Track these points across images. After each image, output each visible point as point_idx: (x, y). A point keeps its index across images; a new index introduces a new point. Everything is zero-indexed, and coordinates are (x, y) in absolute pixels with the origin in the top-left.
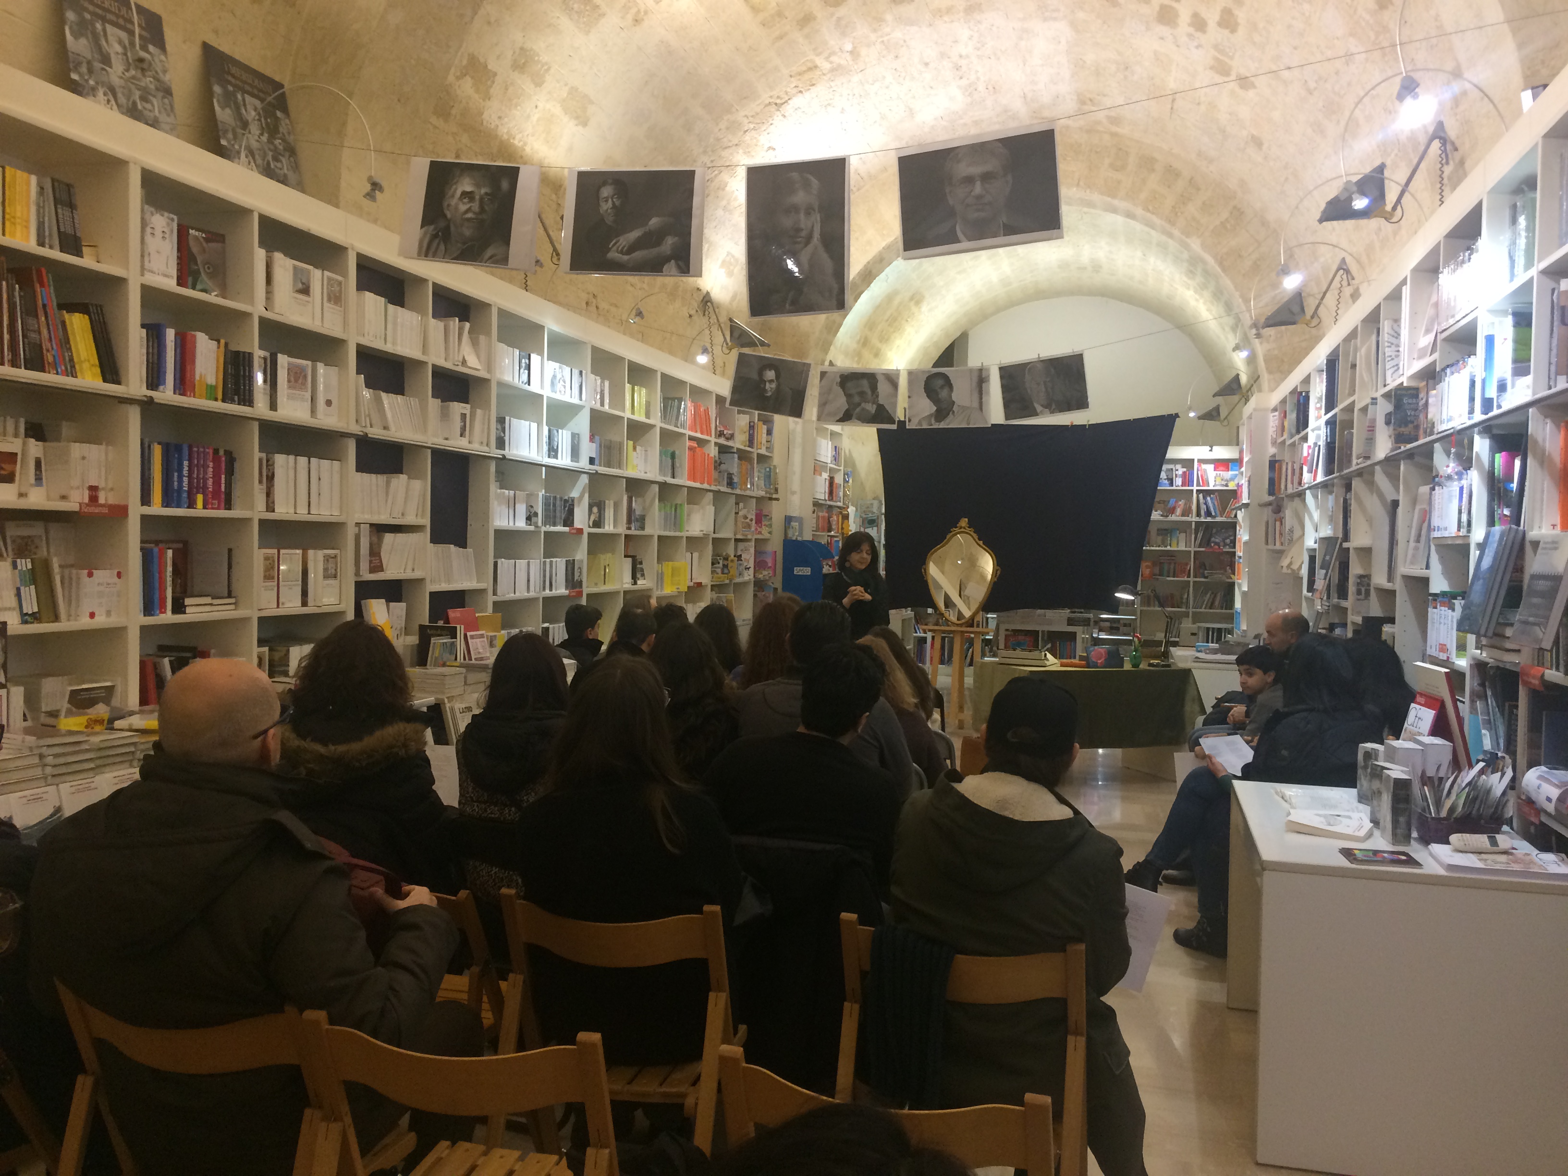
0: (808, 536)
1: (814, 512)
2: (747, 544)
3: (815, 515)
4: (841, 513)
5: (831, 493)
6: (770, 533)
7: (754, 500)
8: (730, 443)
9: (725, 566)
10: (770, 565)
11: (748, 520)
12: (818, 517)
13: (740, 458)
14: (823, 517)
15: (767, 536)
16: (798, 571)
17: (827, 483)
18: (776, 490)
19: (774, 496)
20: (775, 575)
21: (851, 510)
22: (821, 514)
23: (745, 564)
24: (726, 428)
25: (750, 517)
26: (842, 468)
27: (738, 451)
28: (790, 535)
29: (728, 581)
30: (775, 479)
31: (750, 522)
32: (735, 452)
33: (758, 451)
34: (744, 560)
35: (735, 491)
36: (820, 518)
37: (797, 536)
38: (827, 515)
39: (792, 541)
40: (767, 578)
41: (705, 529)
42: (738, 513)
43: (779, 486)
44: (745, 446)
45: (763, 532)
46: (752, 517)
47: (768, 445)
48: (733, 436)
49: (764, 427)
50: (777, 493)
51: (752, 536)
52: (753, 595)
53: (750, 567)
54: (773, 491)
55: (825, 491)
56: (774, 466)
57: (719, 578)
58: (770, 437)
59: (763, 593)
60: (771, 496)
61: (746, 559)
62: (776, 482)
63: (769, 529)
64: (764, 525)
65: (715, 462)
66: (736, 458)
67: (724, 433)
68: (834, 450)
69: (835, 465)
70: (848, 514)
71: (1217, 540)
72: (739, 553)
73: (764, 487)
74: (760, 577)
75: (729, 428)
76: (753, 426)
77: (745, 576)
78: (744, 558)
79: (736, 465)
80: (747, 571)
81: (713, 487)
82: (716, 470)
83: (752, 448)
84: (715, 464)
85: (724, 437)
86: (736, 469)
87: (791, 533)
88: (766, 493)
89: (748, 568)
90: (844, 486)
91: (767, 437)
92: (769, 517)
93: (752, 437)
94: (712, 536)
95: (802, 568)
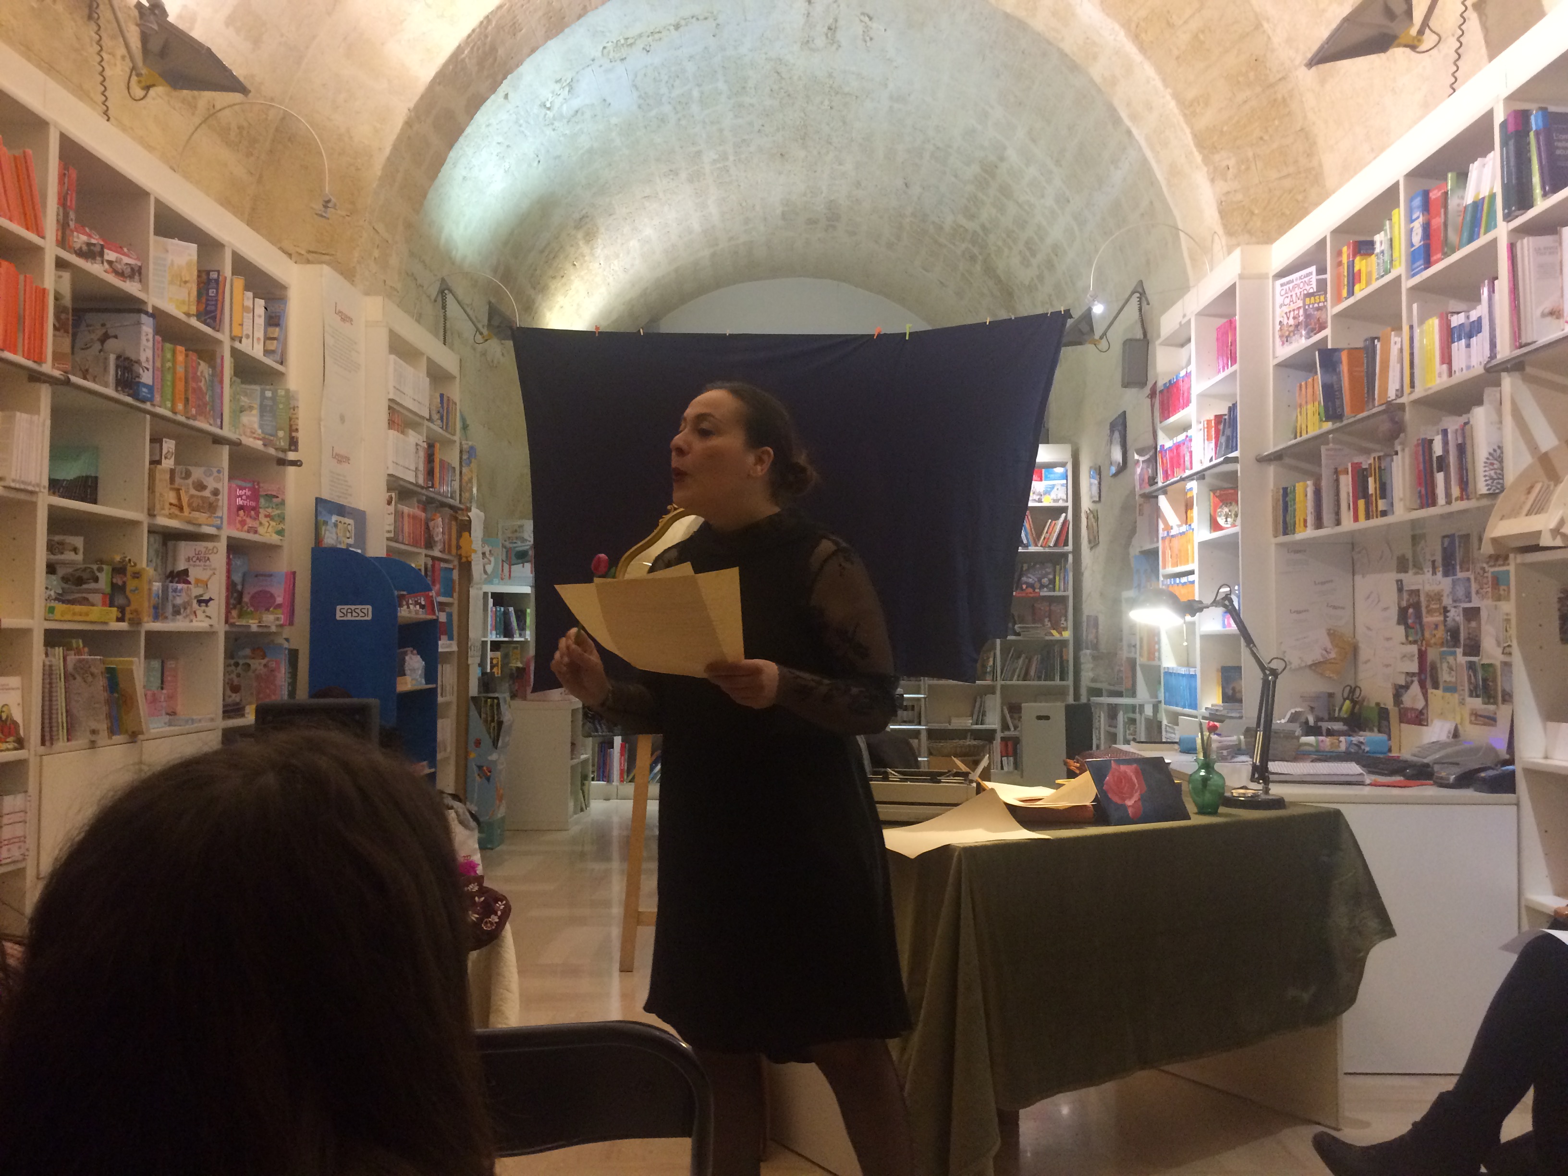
0: (376, 548)
1: (389, 503)
2: (201, 546)
3: (391, 508)
4: (456, 519)
5: (430, 474)
6: (280, 533)
7: (225, 450)
8: (132, 287)
9: (117, 589)
10: (279, 600)
11: (207, 493)
12: (399, 515)
13: (157, 331)
14: (414, 518)
15: (275, 539)
16: (344, 613)
17: (422, 454)
18: (293, 444)
19: (292, 456)
20: (291, 623)
21: (476, 515)
22: (406, 510)
23: (196, 591)
24: (119, 249)
25: (211, 484)
26: (457, 438)
27: (158, 315)
28: (330, 539)
29: (123, 626)
30: (290, 419)
31: (212, 498)
32: (147, 313)
33: (237, 345)
34: (189, 583)
35: (148, 406)
36: (406, 519)
37: (349, 545)
38: (423, 515)
39: (334, 551)
40: (273, 629)
41: (13, 476)
42: (159, 462)
43: (302, 436)
44: (188, 315)
45: (261, 530)
46: (219, 486)
47: (272, 345)
48: (140, 274)
49: (262, 302)
50: (296, 450)
51: (219, 528)
52: (227, 666)
53: (211, 599)
54: (283, 444)
55: (416, 469)
56: (287, 391)
57: (87, 614)
58: (277, 329)
59: (264, 661)
60: (281, 455)
61: (198, 581)
62: (294, 427)
63: (273, 523)
64: (266, 516)
65: (59, 310)
66: (147, 328)
67: (106, 257)
68: (439, 400)
69: (442, 428)
70: (470, 521)
71: (1030, 580)
72: (181, 566)
73: (260, 431)
74: (254, 625)
75: (125, 250)
76: (217, 281)
77: (194, 619)
78: (191, 579)
79: (150, 344)
80: (203, 608)
81: (47, 368)
82: (67, 332)
83: (214, 328)
84: (63, 316)
85: (105, 264)
86: (149, 353)
87: (334, 537)
88: (265, 445)
89: (203, 602)
90: (461, 473)
91: (271, 329)
92: (275, 500)
93: (216, 305)
94: (46, 500)
95: (353, 607)
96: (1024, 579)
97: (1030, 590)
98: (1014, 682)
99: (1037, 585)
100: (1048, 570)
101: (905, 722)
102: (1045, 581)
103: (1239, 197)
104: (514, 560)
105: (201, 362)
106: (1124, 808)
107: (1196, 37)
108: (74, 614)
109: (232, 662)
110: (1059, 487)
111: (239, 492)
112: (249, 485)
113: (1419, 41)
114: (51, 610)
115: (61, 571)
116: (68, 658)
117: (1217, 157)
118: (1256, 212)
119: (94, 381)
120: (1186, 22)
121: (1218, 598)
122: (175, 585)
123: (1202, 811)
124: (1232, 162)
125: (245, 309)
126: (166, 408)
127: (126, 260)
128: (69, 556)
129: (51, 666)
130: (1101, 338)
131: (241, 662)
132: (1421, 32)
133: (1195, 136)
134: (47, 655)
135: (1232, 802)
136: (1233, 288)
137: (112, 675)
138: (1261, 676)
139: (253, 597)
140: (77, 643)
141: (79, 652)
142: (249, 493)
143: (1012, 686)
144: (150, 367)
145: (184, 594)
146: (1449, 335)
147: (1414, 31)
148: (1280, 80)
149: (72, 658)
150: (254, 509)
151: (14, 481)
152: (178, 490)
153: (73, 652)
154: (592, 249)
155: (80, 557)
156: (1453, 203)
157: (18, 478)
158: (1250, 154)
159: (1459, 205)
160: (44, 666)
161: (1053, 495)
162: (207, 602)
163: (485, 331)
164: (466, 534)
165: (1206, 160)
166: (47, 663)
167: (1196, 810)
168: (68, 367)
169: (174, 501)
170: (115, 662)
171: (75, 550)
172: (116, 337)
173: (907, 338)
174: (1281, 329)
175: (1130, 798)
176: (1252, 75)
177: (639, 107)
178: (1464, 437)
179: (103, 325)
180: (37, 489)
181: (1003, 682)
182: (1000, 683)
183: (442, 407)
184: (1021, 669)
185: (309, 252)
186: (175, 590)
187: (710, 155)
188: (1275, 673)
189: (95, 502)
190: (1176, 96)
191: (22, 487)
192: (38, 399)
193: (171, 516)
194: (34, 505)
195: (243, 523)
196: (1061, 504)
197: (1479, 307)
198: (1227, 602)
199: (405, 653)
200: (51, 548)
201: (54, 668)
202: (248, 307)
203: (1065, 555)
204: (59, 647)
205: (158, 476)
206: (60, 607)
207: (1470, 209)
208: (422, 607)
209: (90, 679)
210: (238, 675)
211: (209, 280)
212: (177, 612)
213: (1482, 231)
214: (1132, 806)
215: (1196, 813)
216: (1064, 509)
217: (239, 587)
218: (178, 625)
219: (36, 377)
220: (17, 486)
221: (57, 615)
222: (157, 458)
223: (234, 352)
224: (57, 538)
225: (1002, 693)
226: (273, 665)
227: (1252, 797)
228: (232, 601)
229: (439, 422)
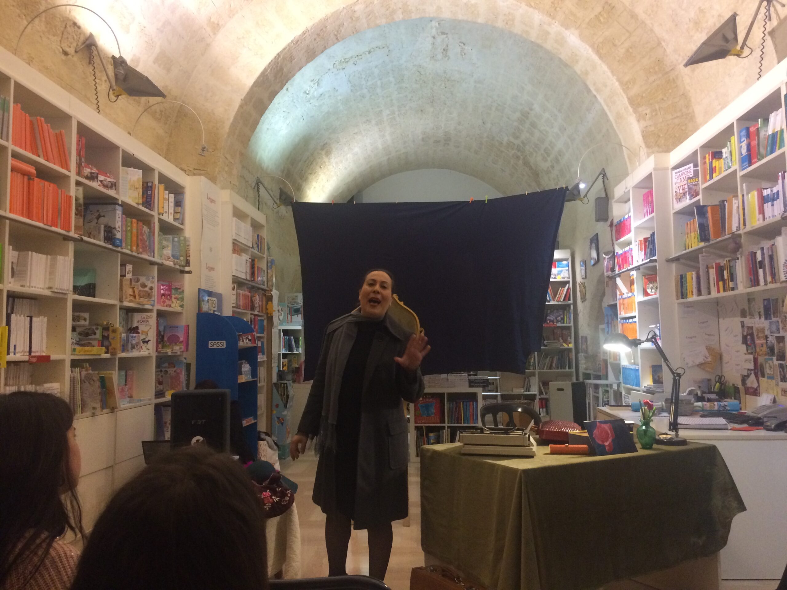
0: (227, 312)
1: (233, 289)
2: (144, 315)
3: (235, 292)
4: (265, 295)
5: (253, 274)
6: (182, 306)
7: (156, 268)
8: (111, 193)
9: (105, 338)
10: (181, 339)
11: (147, 289)
12: (238, 295)
13: (124, 213)
14: (245, 296)
15: (179, 309)
16: (213, 345)
17: (249, 264)
18: (188, 263)
19: (187, 269)
20: (187, 350)
21: (275, 293)
22: (241, 292)
23: (142, 337)
24: (105, 174)
25: (149, 284)
26: (265, 256)
27: (125, 205)
28: (205, 308)
29: (108, 356)
30: (186, 251)
31: (150, 291)
32: (119, 204)
33: (161, 217)
34: (139, 333)
35: (119, 249)
36: (241, 296)
37: (214, 311)
38: (249, 294)
39: (207, 314)
40: (179, 353)
41: (56, 287)
42: (125, 276)
43: (192, 259)
44: (138, 204)
45: (173, 305)
46: (153, 285)
47: (178, 216)
48: (115, 185)
49: (172, 196)
50: (189, 266)
51: (153, 306)
52: (157, 372)
53: (149, 341)
54: (183, 263)
55: (246, 272)
56: (185, 238)
57: (91, 351)
58: (180, 208)
59: (174, 369)
60: (182, 268)
61: (143, 332)
62: (188, 255)
63: (178, 302)
64: (175, 298)
65: (78, 205)
66: (119, 211)
67: (99, 179)
68: (256, 238)
69: (258, 251)
70: (272, 296)
71: (552, 318)
72: (135, 325)
73: (172, 258)
74: (169, 352)
75: (108, 174)
76: (151, 187)
77: (141, 351)
78: (140, 331)
79: (120, 219)
80: (146, 345)
81: (72, 234)
82: (81, 216)
83: (150, 209)
84: (80, 208)
85: (99, 182)
86: (120, 224)
87: (207, 307)
88: (174, 264)
89: (146, 342)
90: (267, 272)
91: (177, 208)
92: (179, 290)
93: (151, 198)
94: (72, 297)
95: (217, 342)
96: (548, 318)
97: (551, 323)
98: (545, 370)
99: (555, 321)
100: (561, 313)
101: (489, 391)
102: (559, 318)
103: (652, 128)
104: (293, 313)
105: (144, 226)
106: (604, 446)
107: (628, 50)
108: (85, 351)
109: (159, 369)
110: (565, 271)
111: (162, 287)
112: (167, 284)
113: (741, 52)
114: (74, 350)
115: (78, 330)
116: (82, 372)
117: (640, 109)
118: (661, 136)
119: (94, 238)
120: (622, 43)
121: (649, 338)
122: (132, 334)
123: (644, 447)
124: (648, 111)
125: (164, 199)
126: (128, 249)
127: (109, 179)
128: (82, 322)
129: (74, 377)
130: (584, 197)
131: (163, 370)
132: (742, 48)
133: (629, 99)
134: (72, 372)
135: (660, 442)
136: (651, 174)
137: (102, 380)
138: (672, 376)
139: (169, 338)
140: (86, 365)
141: (87, 370)
142: (167, 288)
143: (544, 372)
144: (120, 230)
145: (136, 339)
146: (763, 200)
147: (738, 48)
148: (671, 70)
149: (84, 373)
150: (169, 295)
151: (57, 289)
152: (133, 288)
153: (84, 370)
154: (329, 159)
155: (87, 323)
156: (762, 134)
157: (58, 287)
158: (657, 107)
159: (765, 135)
160: (70, 377)
161: (562, 275)
162: (147, 342)
163: (278, 202)
164: (270, 303)
165: (635, 111)
166: (72, 376)
167: (641, 447)
168: (82, 232)
169: (132, 293)
170: (104, 373)
171: (85, 320)
172: (104, 216)
173: (486, 202)
174: (676, 195)
175: (607, 441)
176: (657, 68)
177: (352, 91)
178: (772, 252)
179: (98, 211)
180: (67, 292)
181: (539, 370)
182: (537, 371)
183: (258, 241)
184: (548, 364)
185: (194, 169)
186: (132, 337)
187: (386, 112)
188: (679, 375)
189: (94, 296)
190: (619, 80)
191: (61, 291)
192: (68, 249)
193: (131, 301)
194: (66, 300)
195: (164, 302)
196: (566, 279)
197: (777, 186)
198: (653, 340)
199: (242, 363)
200: (74, 319)
201: (75, 378)
202: (166, 198)
203: (569, 305)
204: (78, 367)
205: (124, 283)
206: (78, 348)
207: (771, 136)
208: (250, 340)
209: (92, 383)
210: (162, 376)
211: (148, 187)
212: (133, 347)
213: (777, 148)
214: (609, 445)
215: (640, 448)
216: (568, 282)
217: (162, 333)
218: (134, 354)
219: (67, 238)
220: (58, 291)
221: (77, 353)
222: (124, 274)
223: (160, 220)
224: (77, 314)
225: (538, 376)
226: (178, 371)
227: (669, 439)
228: (159, 340)
229: (257, 248)
